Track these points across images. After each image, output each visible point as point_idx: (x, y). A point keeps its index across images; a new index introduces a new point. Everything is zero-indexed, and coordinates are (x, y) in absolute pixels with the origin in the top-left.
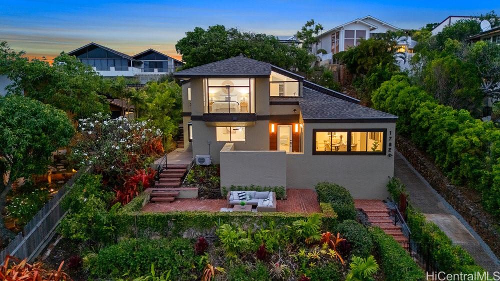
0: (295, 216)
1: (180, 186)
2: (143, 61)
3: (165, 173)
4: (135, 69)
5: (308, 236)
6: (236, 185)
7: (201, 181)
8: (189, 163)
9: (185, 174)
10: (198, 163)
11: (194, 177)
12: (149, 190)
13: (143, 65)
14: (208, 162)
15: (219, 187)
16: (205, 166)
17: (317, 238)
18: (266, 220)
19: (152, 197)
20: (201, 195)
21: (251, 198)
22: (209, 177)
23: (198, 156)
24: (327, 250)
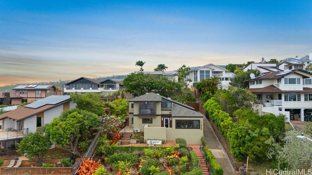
0: (167, 147)
1: (130, 139)
2: (104, 84)
3: (124, 135)
4: (101, 88)
5: (170, 152)
6: (149, 139)
7: (137, 138)
8: (133, 131)
9: (131, 135)
10: (135, 132)
11: (135, 136)
12: (120, 140)
13: (104, 86)
14: (139, 131)
15: (143, 139)
16: (138, 133)
17: (173, 152)
18: (158, 148)
19: (121, 143)
20: (137, 142)
21: (154, 142)
22: (140, 136)
23: (136, 129)
24: (175, 156)
